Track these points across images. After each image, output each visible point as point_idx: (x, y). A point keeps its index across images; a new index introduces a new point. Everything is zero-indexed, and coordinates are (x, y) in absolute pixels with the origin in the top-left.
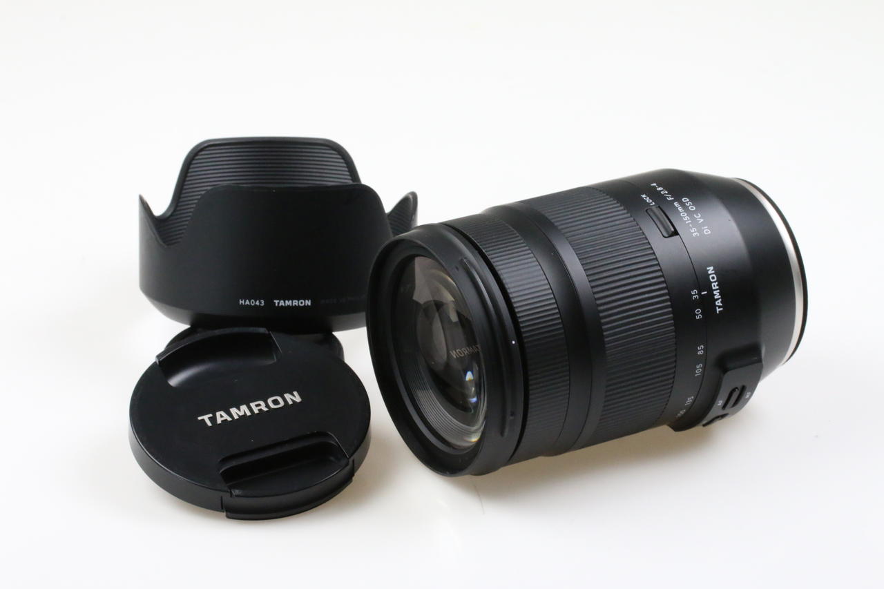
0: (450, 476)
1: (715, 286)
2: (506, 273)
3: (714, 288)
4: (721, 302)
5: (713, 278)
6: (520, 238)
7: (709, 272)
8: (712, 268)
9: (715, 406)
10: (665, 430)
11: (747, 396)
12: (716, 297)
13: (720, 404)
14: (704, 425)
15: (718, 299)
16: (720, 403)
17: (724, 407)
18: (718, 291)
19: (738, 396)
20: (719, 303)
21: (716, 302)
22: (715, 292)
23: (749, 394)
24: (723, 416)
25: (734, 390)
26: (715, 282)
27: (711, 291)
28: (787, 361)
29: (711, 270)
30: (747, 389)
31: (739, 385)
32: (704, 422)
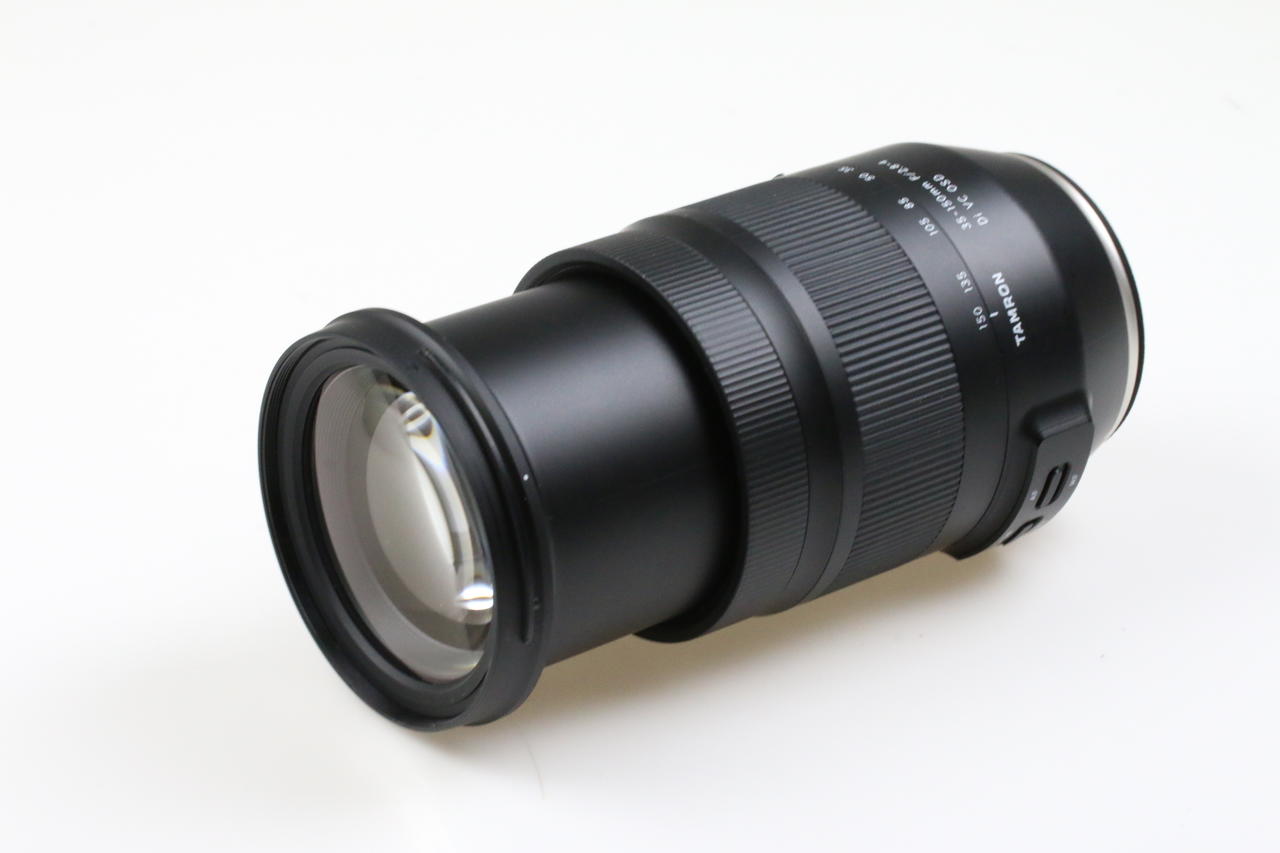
0: (437, 730)
1: (1008, 303)
2: (700, 323)
3: (1007, 306)
4: (1022, 327)
5: (1004, 290)
6: (705, 261)
7: (997, 282)
8: (999, 275)
9: (1026, 501)
10: (939, 559)
11: (1073, 483)
12: (1012, 320)
13: (1033, 498)
14: (1006, 542)
15: (1016, 323)
16: (1034, 495)
17: (1038, 504)
18: (1015, 310)
19: (1059, 483)
20: (1018, 329)
21: (1015, 328)
22: (1010, 313)
23: (1075, 477)
24: (1035, 522)
25: (1052, 474)
26: (1008, 296)
27: (1004, 312)
28: (1121, 423)
29: (998, 278)
30: (1072, 470)
31: (1060, 463)
32: (1008, 534)
